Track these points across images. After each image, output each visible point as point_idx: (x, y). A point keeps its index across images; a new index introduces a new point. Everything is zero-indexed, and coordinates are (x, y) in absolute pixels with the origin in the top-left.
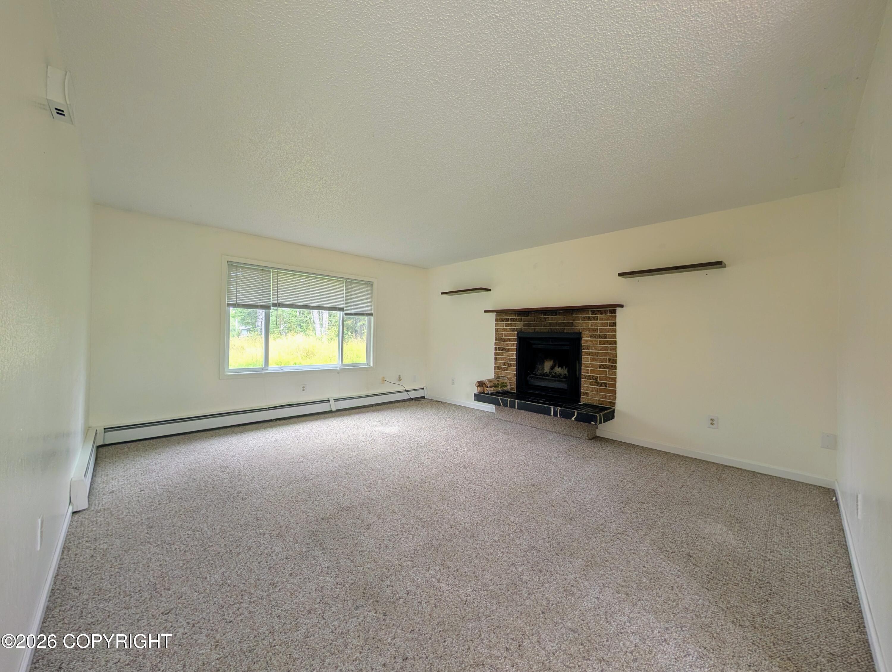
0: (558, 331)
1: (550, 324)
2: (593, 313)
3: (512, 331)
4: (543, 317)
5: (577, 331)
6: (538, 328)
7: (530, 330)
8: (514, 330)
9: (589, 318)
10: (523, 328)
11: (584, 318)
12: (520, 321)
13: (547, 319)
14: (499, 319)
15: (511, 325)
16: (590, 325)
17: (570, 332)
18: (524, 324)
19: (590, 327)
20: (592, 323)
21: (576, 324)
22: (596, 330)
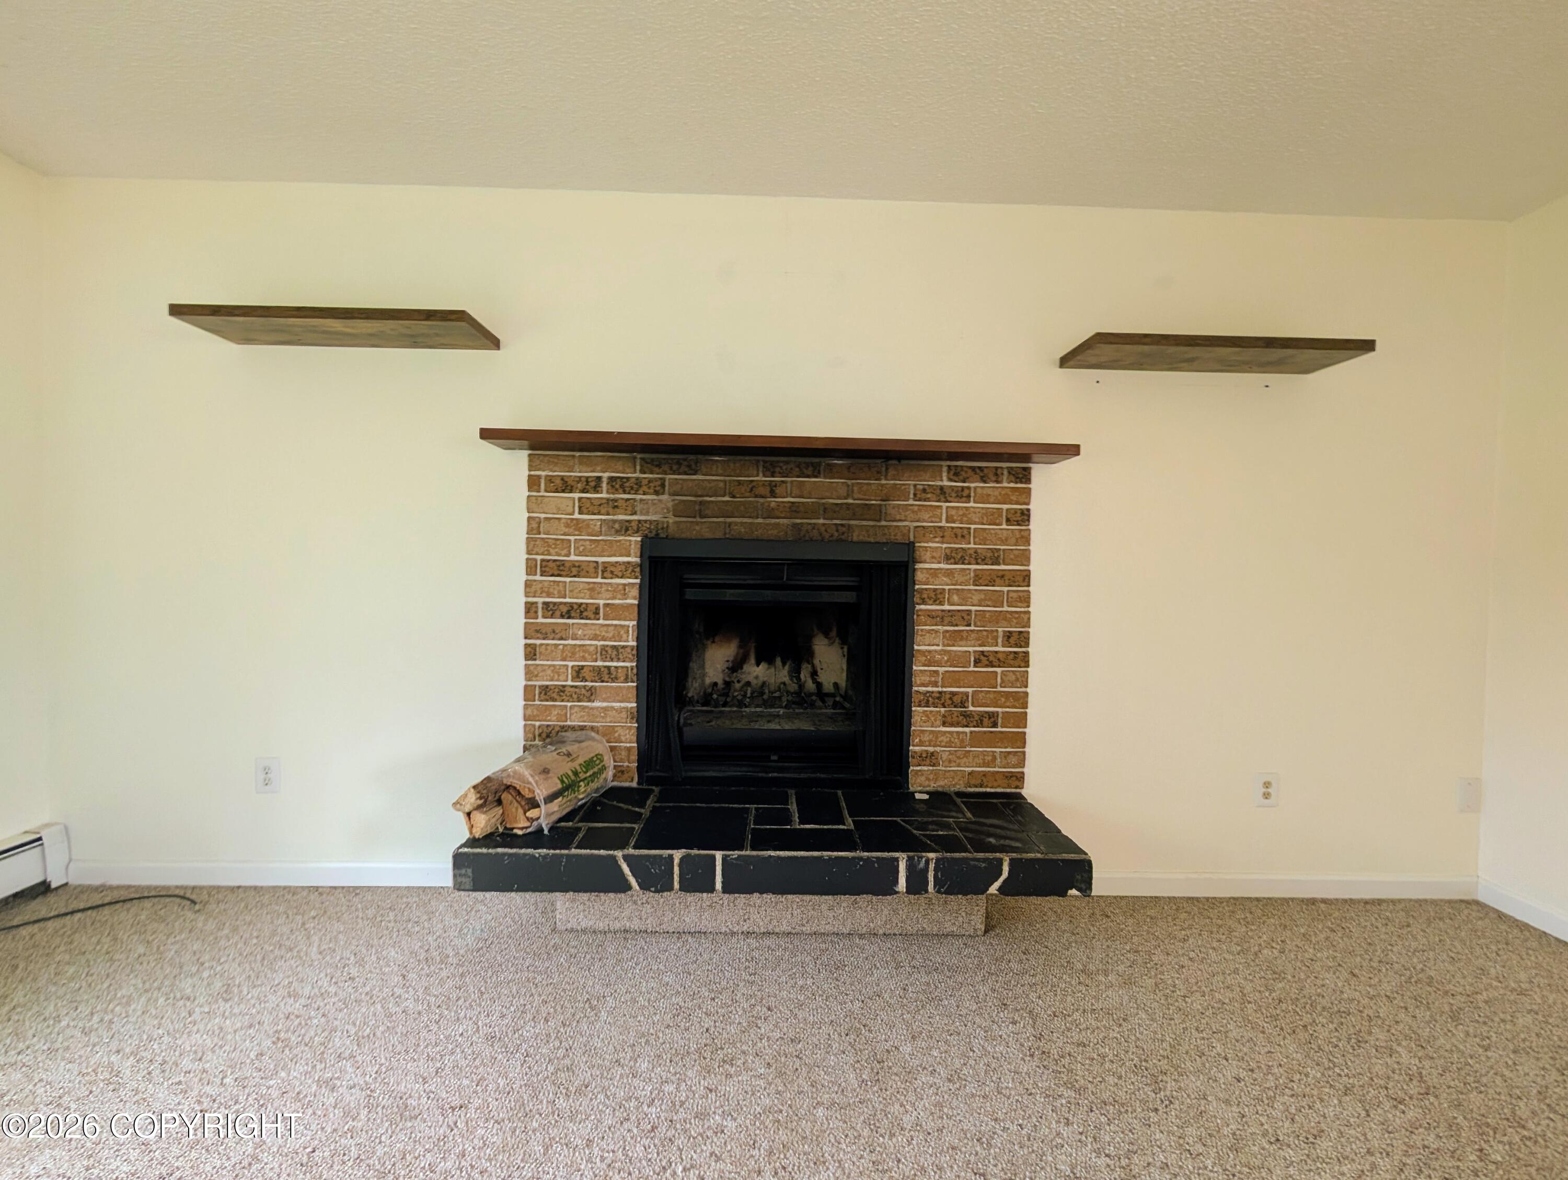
0: (827, 536)
1: (794, 510)
2: (956, 474)
3: (618, 532)
4: (760, 478)
5: (899, 538)
6: (740, 524)
7: (703, 529)
8: (625, 528)
9: (943, 493)
10: (672, 519)
11: (924, 491)
12: (657, 493)
13: (778, 491)
14: (550, 479)
15: (614, 505)
16: (944, 517)
17: (872, 540)
18: (675, 506)
19: (944, 524)
20: (953, 512)
21: (893, 512)
22: (962, 535)
